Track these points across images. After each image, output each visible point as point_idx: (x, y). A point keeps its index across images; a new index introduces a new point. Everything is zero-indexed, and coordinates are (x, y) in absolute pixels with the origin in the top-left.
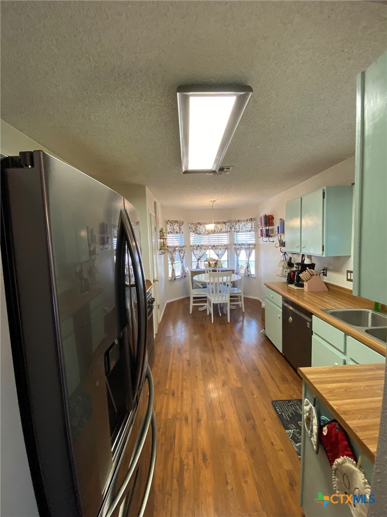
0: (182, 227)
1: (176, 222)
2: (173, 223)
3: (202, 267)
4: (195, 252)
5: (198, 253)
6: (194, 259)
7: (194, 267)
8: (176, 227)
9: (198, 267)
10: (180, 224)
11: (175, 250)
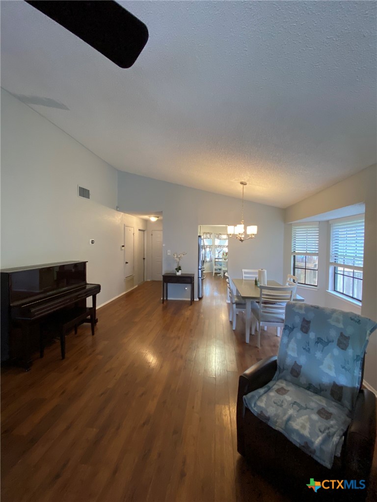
0: (211, 236)
1: (208, 233)
2: (207, 233)
3: (221, 256)
4: (218, 249)
5: (219, 249)
6: (217, 252)
7: (217, 257)
8: (208, 236)
9: (218, 256)
10: (210, 234)
11: (207, 247)
